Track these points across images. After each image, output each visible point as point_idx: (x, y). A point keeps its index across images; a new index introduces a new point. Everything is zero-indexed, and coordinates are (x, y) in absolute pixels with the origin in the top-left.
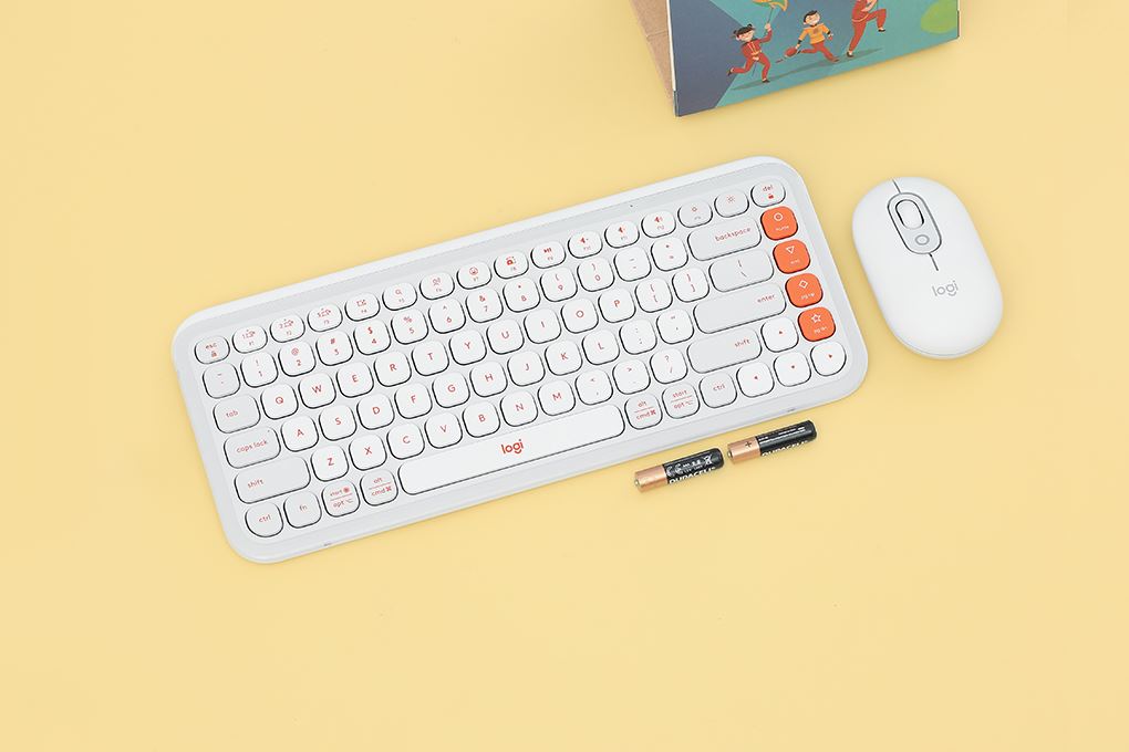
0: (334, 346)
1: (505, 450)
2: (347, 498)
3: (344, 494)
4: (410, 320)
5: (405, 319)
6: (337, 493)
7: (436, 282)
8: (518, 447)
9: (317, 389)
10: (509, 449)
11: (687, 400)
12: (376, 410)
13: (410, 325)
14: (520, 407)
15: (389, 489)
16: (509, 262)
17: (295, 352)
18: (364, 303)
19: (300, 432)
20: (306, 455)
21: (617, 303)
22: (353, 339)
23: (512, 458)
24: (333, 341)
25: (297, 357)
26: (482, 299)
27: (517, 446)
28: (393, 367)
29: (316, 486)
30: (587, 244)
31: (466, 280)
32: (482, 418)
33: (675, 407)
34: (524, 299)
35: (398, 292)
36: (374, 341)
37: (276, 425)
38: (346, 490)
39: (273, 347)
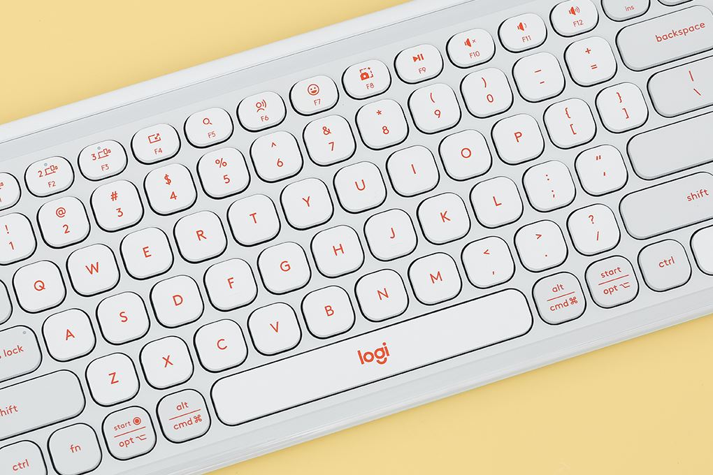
0: (117, 203)
1: (363, 359)
2: (138, 433)
3: (134, 427)
4: (225, 164)
5: (217, 162)
6: (123, 426)
7: (261, 105)
8: (382, 354)
9: (93, 269)
10: (369, 357)
11: (622, 281)
12: (178, 300)
13: (224, 171)
14: (383, 294)
15: (198, 419)
16: (364, 76)
17: (61, 212)
18: (158, 139)
19: (69, 334)
20: (79, 366)
21: (518, 136)
22: (143, 194)
23: (374, 370)
24: (114, 196)
25: (63, 221)
26: (326, 131)
27: (380, 353)
28: (200, 234)
29: (94, 415)
30: (474, 47)
31: (303, 101)
32: (329, 310)
33: (606, 292)
34: (385, 130)
35: (206, 121)
36: (173, 196)
37: (35, 322)
38: (137, 421)
39: (29, 205)
